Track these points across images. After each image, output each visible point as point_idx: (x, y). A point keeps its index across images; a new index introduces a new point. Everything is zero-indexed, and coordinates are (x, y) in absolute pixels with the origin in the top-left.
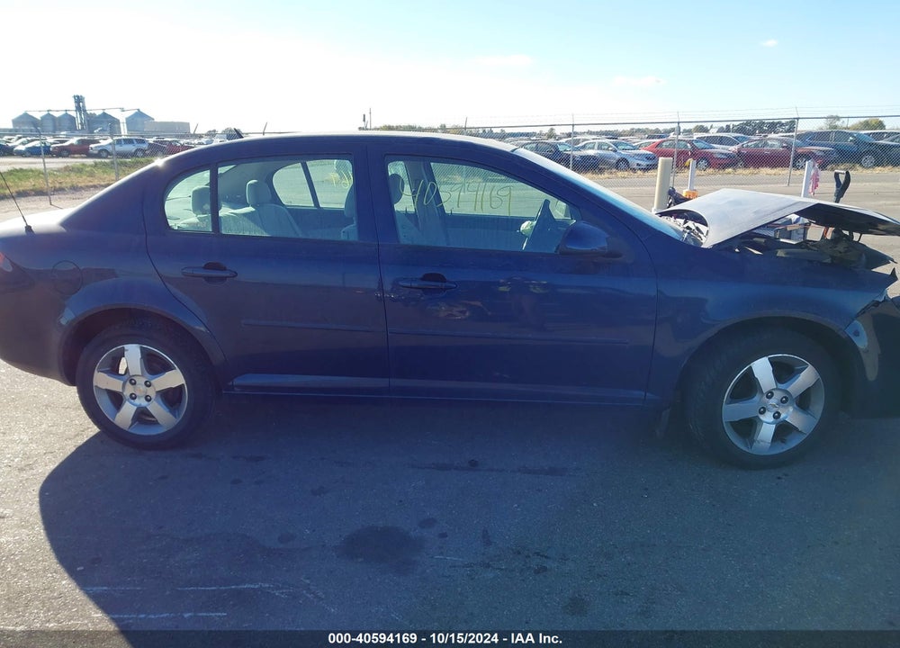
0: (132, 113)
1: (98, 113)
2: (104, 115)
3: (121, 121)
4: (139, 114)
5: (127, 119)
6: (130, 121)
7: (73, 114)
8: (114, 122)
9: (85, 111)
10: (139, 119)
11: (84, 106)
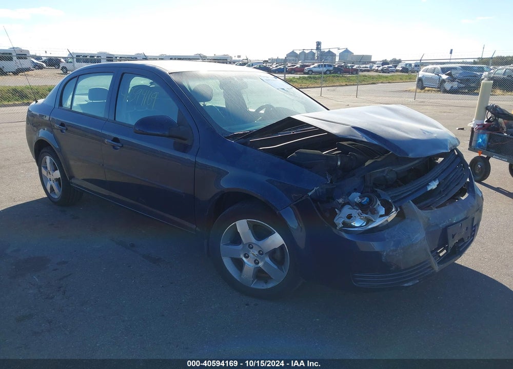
0: (344, 50)
1: (326, 51)
2: (329, 52)
3: (337, 55)
4: (347, 51)
5: (340, 54)
6: (341, 55)
7: (314, 51)
8: (333, 55)
9: (320, 50)
10: (346, 54)
11: (320, 47)
